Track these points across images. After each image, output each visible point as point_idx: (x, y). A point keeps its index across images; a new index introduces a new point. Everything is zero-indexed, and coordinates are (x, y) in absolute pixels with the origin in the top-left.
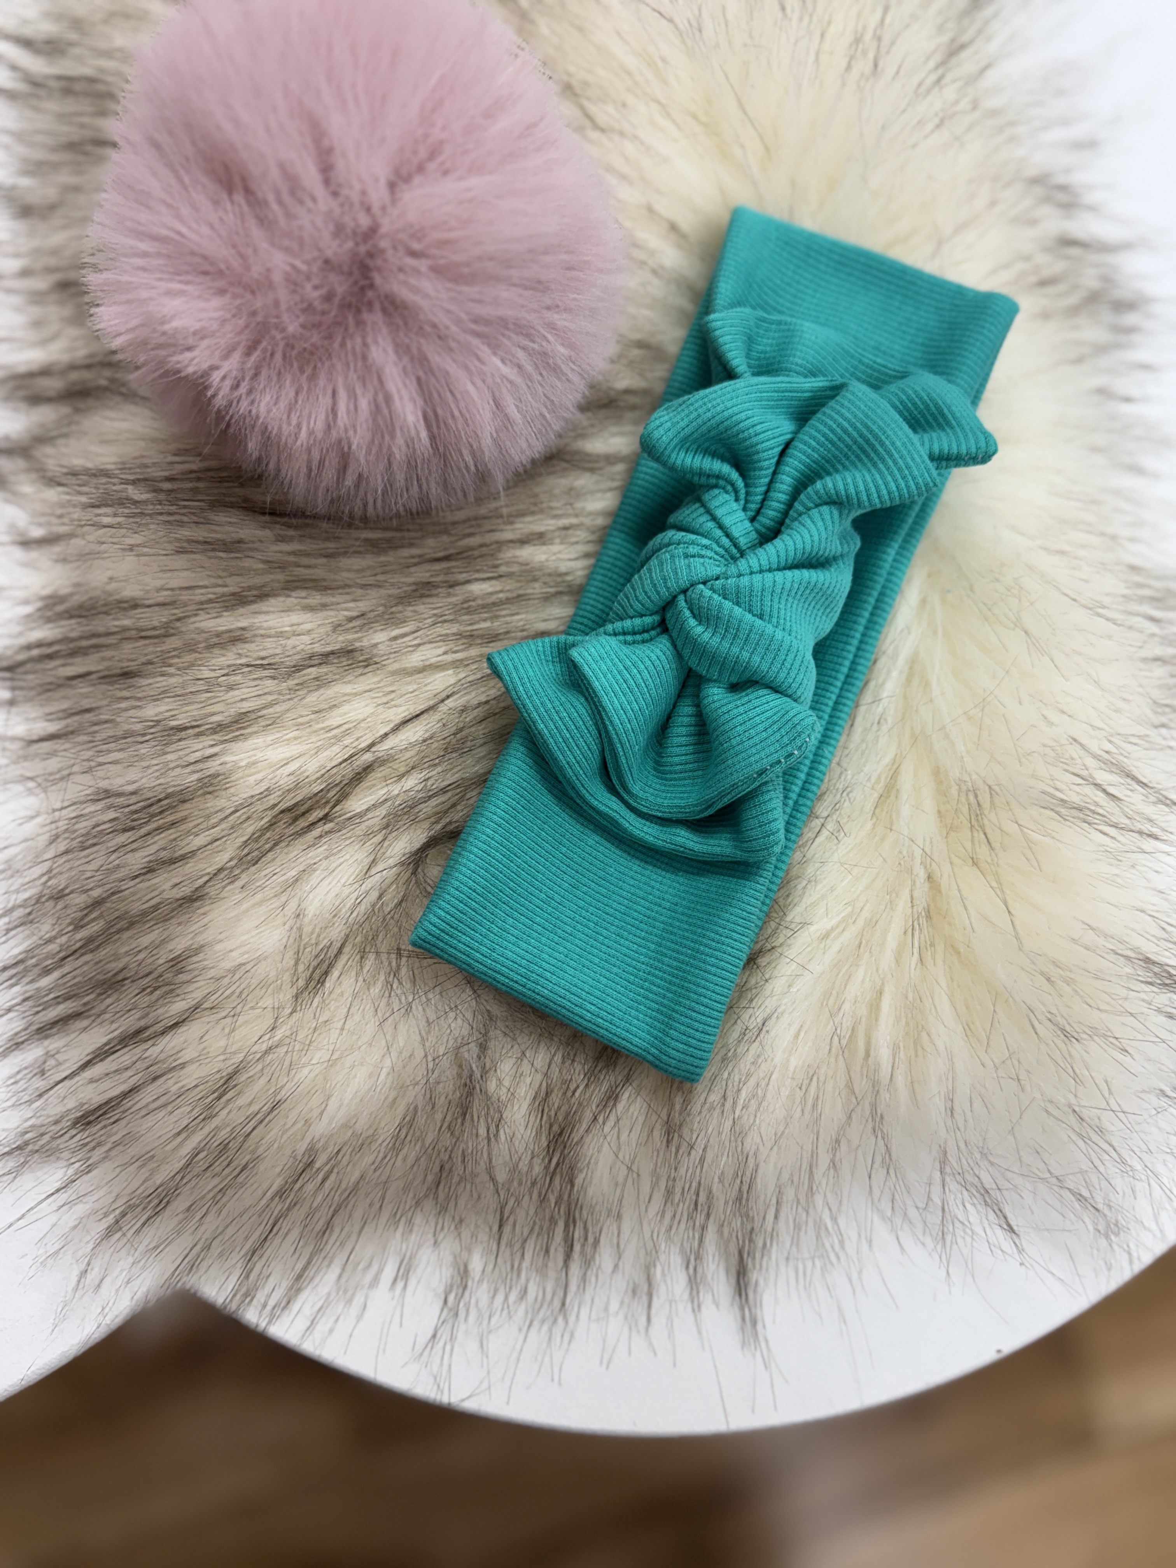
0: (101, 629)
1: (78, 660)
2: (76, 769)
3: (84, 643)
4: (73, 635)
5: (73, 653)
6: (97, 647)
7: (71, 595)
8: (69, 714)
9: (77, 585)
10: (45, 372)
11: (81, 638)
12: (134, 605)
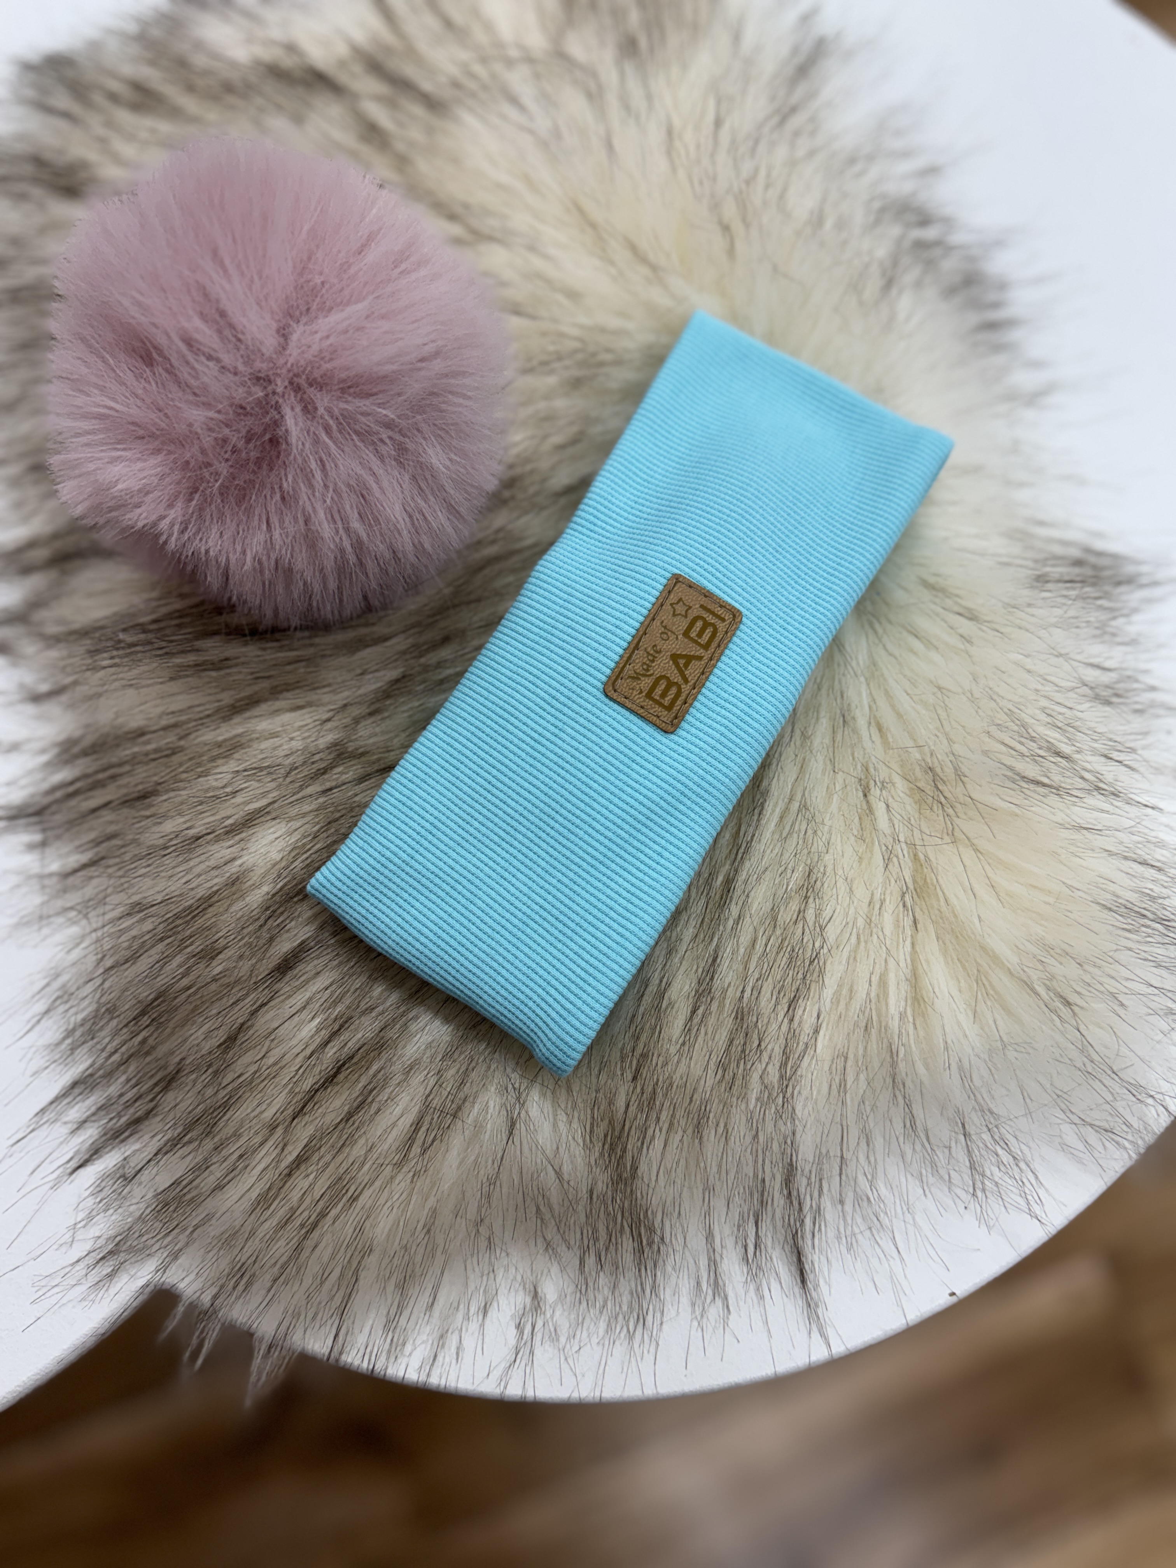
0: (114, 760)
1: (98, 792)
2: (109, 891)
3: (101, 776)
4: (90, 770)
5: (92, 788)
6: (113, 777)
8: (97, 843)
11: (97, 772)
12: (140, 733)
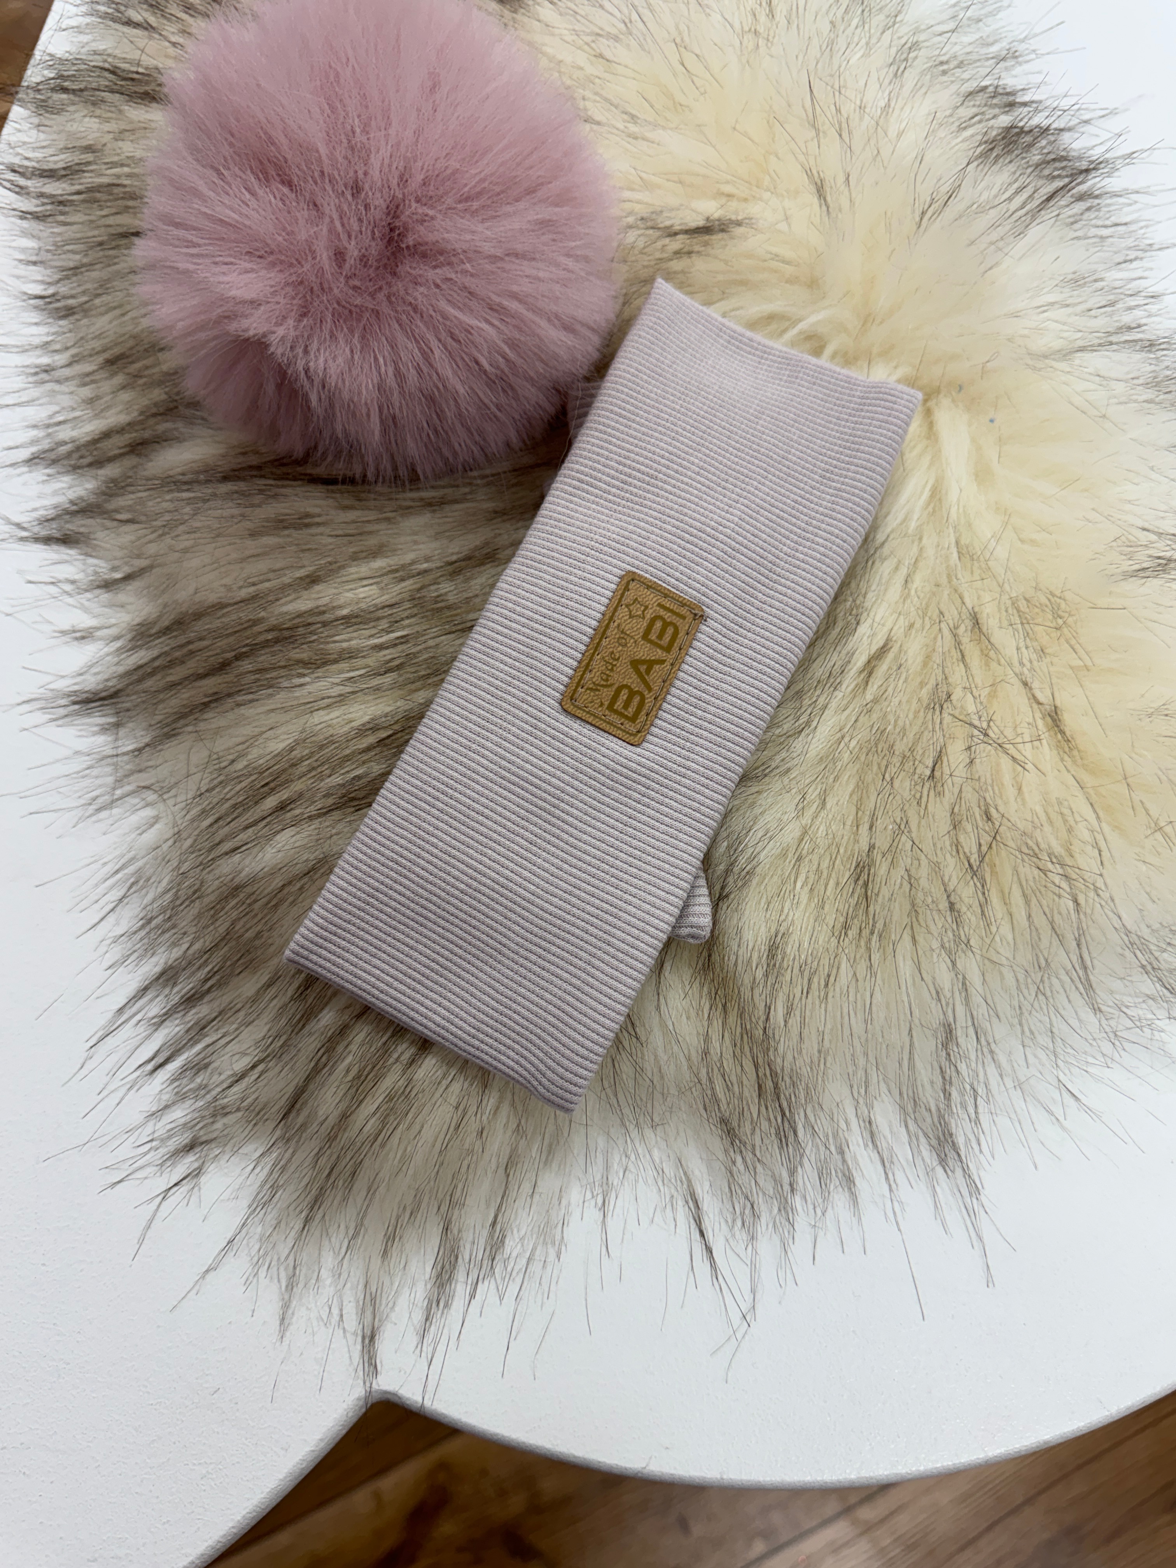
0: (195, 636)
3: (179, 653)
4: (168, 649)
5: (171, 664)
6: (190, 653)
7: (160, 617)
9: (165, 606)
10: (106, 435)
11: (175, 650)
